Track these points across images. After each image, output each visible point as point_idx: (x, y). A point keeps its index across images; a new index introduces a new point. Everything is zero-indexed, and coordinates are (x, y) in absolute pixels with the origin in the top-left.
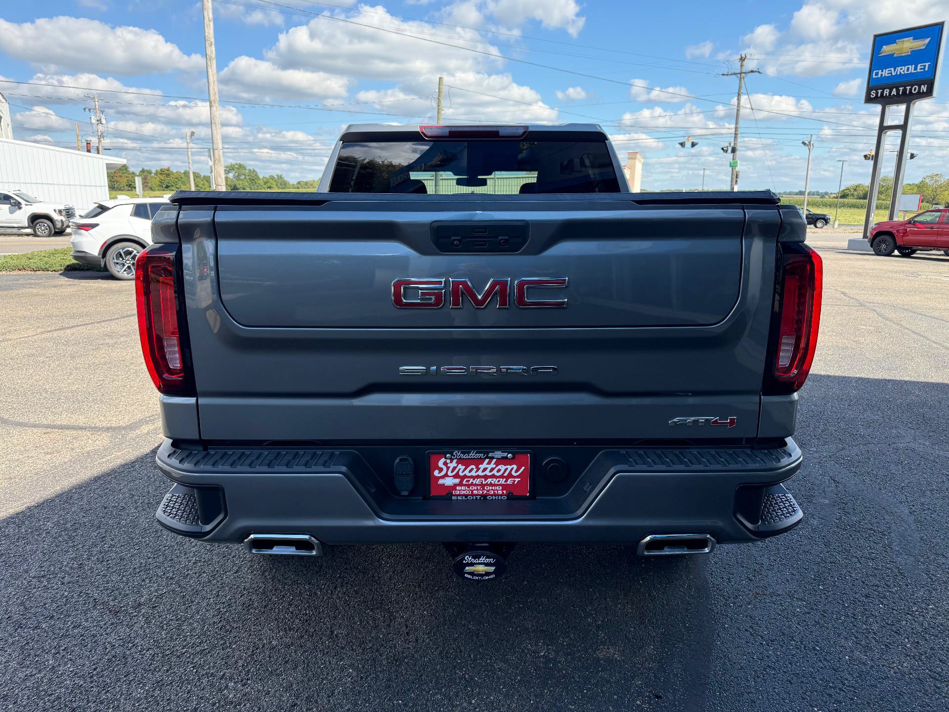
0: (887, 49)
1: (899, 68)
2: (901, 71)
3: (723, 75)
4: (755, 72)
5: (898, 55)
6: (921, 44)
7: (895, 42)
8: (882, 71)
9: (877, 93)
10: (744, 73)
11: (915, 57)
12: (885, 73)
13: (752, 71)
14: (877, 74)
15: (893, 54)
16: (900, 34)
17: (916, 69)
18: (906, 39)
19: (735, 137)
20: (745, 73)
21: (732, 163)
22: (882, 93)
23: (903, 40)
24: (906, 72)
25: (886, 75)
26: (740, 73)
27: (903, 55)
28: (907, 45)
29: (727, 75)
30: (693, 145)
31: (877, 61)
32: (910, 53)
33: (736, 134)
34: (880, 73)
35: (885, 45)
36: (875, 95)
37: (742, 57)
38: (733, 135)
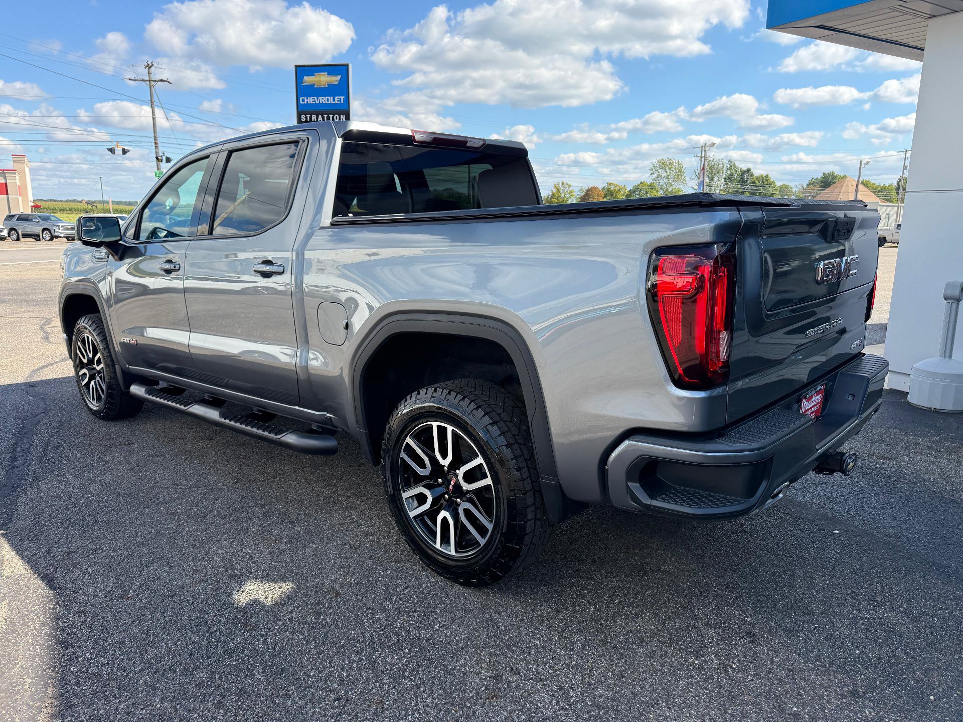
0: (308, 80)
1: (321, 98)
2: (323, 100)
3: (130, 79)
4: (165, 81)
5: (318, 86)
6: (335, 79)
7: (314, 75)
8: (307, 99)
9: (306, 118)
10: (153, 81)
11: (330, 90)
12: (310, 100)
13: (162, 80)
14: (303, 100)
15: (314, 85)
16: (315, 68)
17: (334, 100)
18: (322, 73)
19: (156, 147)
20: (155, 81)
21: (158, 173)
22: (311, 118)
23: (319, 73)
24: (327, 102)
25: (312, 103)
26: (150, 81)
27: (322, 86)
28: (323, 79)
29: (135, 80)
30: (125, 152)
31: (302, 90)
32: (327, 86)
33: (156, 143)
34: (306, 100)
35: (306, 76)
36: (305, 119)
37: (148, 64)
38: (153, 144)
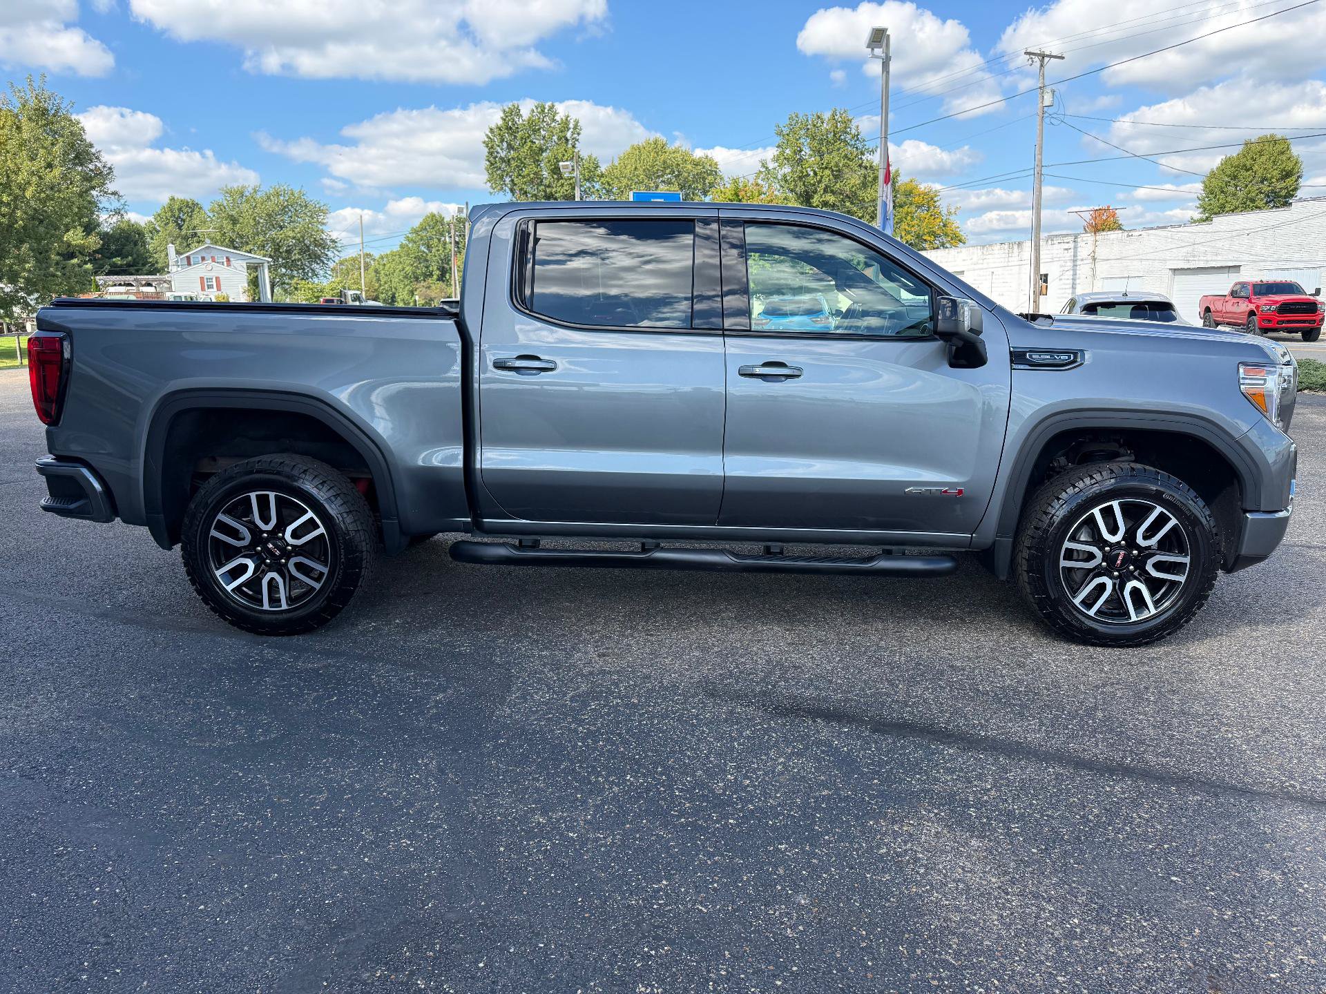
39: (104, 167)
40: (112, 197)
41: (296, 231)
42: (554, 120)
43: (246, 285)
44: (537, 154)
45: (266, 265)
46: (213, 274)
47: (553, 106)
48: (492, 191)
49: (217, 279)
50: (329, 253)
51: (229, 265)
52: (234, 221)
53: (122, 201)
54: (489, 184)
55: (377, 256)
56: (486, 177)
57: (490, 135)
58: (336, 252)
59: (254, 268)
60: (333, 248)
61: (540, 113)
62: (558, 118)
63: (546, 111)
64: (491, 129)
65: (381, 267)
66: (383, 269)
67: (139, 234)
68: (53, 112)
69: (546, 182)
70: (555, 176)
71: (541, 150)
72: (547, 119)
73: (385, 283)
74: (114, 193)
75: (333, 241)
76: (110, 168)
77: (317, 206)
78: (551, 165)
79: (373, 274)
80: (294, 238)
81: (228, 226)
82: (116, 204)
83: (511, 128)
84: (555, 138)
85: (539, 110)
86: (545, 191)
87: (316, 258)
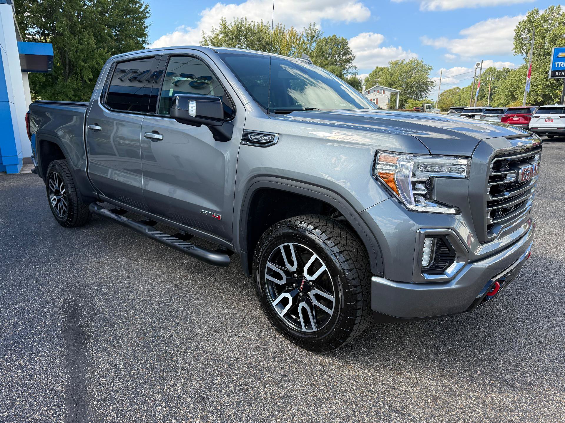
39: (352, 56)
40: (353, 68)
41: (416, 78)
42: (558, 14)
43: (388, 102)
44: (544, 33)
45: (399, 93)
46: (375, 98)
47: (559, 6)
48: (515, 54)
49: (377, 99)
50: (429, 87)
51: (384, 93)
52: (392, 75)
53: (357, 70)
54: (514, 51)
55: (461, 88)
56: (514, 47)
57: (519, 26)
58: (432, 87)
59: (393, 95)
60: (431, 85)
61: (550, 11)
62: (561, 12)
63: (554, 10)
64: (520, 23)
65: (462, 93)
66: (463, 94)
67: (356, 82)
68: (316, 37)
69: (546, 47)
70: (552, 44)
71: (547, 31)
72: (554, 14)
73: (463, 101)
74: (354, 67)
75: (432, 82)
76: (354, 57)
77: (428, 67)
78: (551, 38)
79: (458, 96)
80: (415, 81)
81: (389, 77)
82: (354, 71)
83: (531, 21)
84: (557, 23)
85: (550, 9)
86: (544, 52)
87: (424, 90)
